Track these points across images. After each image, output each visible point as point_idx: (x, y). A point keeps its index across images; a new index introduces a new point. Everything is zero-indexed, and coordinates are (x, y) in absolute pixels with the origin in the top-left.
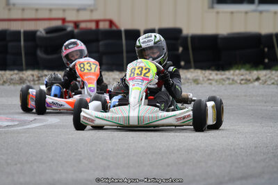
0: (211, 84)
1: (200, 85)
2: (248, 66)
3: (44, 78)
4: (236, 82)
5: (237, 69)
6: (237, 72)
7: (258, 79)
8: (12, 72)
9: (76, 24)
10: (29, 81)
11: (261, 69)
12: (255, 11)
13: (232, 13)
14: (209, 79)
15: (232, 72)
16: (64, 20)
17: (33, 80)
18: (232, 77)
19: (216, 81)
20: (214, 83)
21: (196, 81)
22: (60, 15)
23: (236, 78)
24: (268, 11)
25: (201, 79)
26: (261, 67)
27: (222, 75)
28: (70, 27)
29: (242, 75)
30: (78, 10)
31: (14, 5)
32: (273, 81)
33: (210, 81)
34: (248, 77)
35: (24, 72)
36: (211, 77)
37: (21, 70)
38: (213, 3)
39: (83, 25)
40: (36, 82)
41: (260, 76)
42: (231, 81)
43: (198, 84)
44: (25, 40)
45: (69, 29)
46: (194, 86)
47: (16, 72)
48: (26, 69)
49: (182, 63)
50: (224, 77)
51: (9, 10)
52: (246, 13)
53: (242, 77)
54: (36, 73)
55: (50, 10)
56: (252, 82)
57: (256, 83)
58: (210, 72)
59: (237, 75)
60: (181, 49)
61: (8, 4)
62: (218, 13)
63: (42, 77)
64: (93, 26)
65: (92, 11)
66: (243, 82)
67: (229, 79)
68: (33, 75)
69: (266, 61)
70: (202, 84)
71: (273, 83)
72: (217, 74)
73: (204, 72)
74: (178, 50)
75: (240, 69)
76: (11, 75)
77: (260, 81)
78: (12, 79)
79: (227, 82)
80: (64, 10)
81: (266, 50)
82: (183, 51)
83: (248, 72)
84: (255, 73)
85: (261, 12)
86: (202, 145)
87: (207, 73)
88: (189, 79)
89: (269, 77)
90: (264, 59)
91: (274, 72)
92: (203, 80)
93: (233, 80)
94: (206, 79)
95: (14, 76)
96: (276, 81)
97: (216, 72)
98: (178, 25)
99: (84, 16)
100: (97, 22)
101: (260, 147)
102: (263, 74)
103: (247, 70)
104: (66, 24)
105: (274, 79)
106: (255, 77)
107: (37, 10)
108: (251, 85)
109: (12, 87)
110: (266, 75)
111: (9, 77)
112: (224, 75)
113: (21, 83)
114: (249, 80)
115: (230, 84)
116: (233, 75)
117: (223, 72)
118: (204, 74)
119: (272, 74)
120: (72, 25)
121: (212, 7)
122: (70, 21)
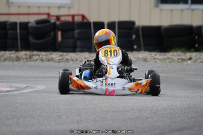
0: (156, 62)
1: (148, 63)
2: (183, 49)
3: (34, 57)
4: (175, 61)
5: (176, 51)
6: (175, 53)
7: (190, 59)
8: (10, 52)
9: (58, 18)
10: (23, 59)
11: (192, 52)
12: (188, 9)
13: (172, 10)
14: (155, 59)
15: (171, 53)
16: (49, 15)
17: (26, 58)
18: (171, 57)
19: (160, 60)
20: (158, 61)
21: (145, 60)
22: (46, 11)
23: (174, 58)
24: (198, 9)
25: (149, 58)
26: (193, 50)
27: (164, 55)
28: (53, 20)
29: (179, 56)
30: (59, 8)
31: (12, 3)
32: (201, 60)
33: (155, 60)
34: (183, 57)
35: (20, 52)
36: (156, 57)
37: (17, 50)
38: (158, 3)
39: (63, 19)
40: (29, 60)
41: (192, 57)
42: (170, 60)
43: (146, 62)
44: (20, 29)
45: (52, 21)
46: (143, 63)
47: (13, 52)
48: (21, 50)
49: (135, 47)
50: (165, 57)
51: (9, 7)
52: (182, 10)
53: (179, 57)
54: (28, 53)
55: (39, 7)
56: (186, 61)
57: (189, 62)
58: (156, 53)
59: (175, 56)
60: (134, 37)
61: (8, 2)
62: (161, 10)
63: (33, 56)
64: (70, 19)
65: (69, 8)
66: (179, 61)
67: (169, 58)
68: (26, 55)
69: (197, 45)
70: (149, 62)
71: (201, 62)
72: (160, 55)
73: (151, 53)
74: (132, 37)
75: (177, 52)
76: (10, 54)
77: (192, 60)
78: (10, 57)
79: (168, 61)
80: (49, 8)
81: (196, 37)
82: (135, 38)
83: (183, 54)
84: (188, 55)
85: (193, 10)
86: (150, 106)
87: (153, 54)
88: (140, 58)
89: (199, 58)
90: (195, 45)
92: (151, 59)
93: (172, 59)
94: (152, 59)
95: (12, 55)
97: (160, 53)
98: (132, 19)
99: (63, 12)
100: (73, 16)
101: (192, 108)
102: (194, 55)
103: (182, 52)
104: (51, 18)
106: (188, 57)
107: (29, 7)
108: (185, 63)
109: (10, 63)
110: (196, 56)
111: (8, 55)
112: (166, 55)
113: (17, 60)
114: (184, 60)
115: (170, 62)
116: (172, 55)
117: (165, 54)
118: (151, 55)
119: (201, 55)
120: (55, 18)
121: (157, 6)
122: (53, 16)
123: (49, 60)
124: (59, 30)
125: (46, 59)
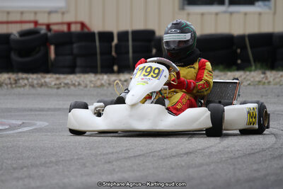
2: (221, 67)
3: (21, 81)
9: (48, 26)
10: (6, 85)
11: (234, 70)
12: (225, 12)
13: (202, 14)
16: (36, 23)
17: (11, 84)
22: (32, 18)
24: (238, 12)
26: (234, 68)
28: (43, 30)
30: (50, 13)
32: (249, 82)
38: (184, 5)
39: (54, 28)
40: (14, 85)
45: (43, 32)
48: (1, 73)
52: (217, 14)
55: (22, 13)
60: (154, 51)
62: (188, 14)
63: (19, 80)
64: (65, 28)
65: (63, 13)
68: (10, 78)
69: (239, 62)
71: (249, 84)
74: (151, 51)
80: (36, 13)
81: (239, 51)
82: (156, 53)
84: (230, 75)
85: (231, 13)
89: (245, 79)
90: (237, 60)
91: (248, 73)
96: (252, 82)
98: (150, 27)
99: (55, 19)
100: (69, 25)
103: (221, 71)
104: (39, 27)
105: (249, 80)
107: (8, 13)
119: (247, 75)
120: (44, 27)
121: (182, 8)
122: (43, 24)
123: (41, 85)
124: (51, 44)
125: (37, 84)
